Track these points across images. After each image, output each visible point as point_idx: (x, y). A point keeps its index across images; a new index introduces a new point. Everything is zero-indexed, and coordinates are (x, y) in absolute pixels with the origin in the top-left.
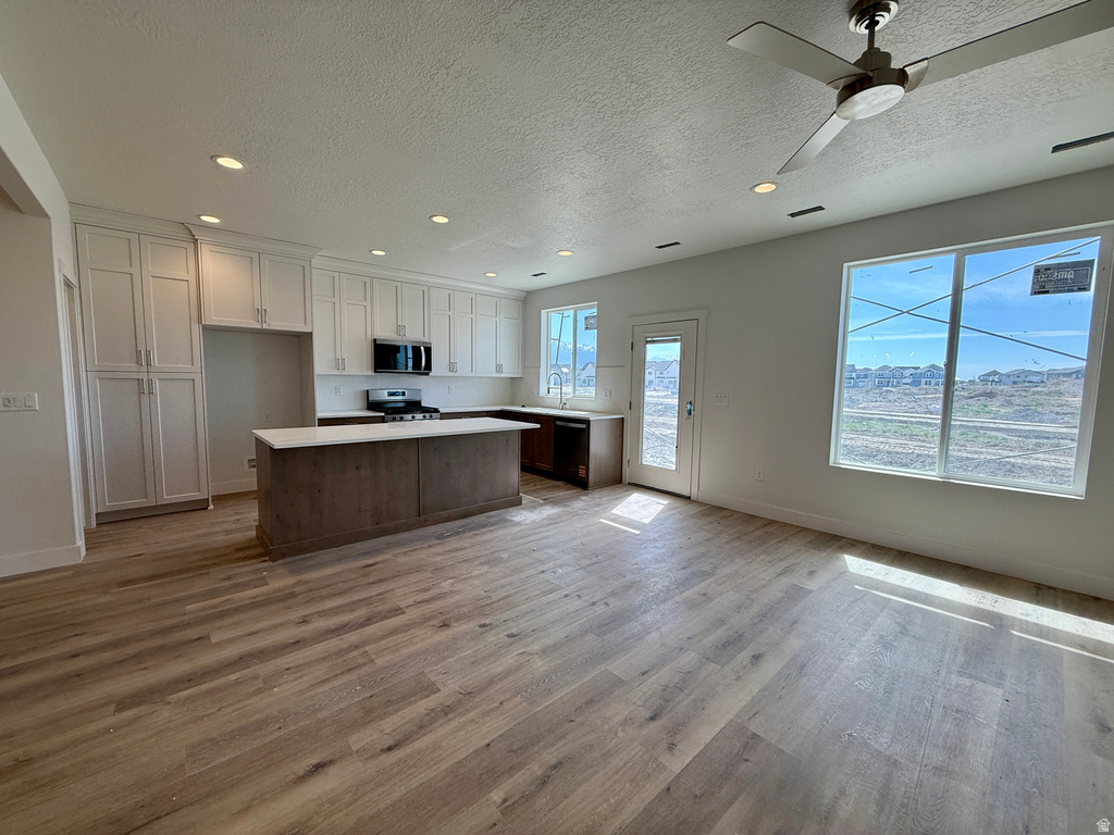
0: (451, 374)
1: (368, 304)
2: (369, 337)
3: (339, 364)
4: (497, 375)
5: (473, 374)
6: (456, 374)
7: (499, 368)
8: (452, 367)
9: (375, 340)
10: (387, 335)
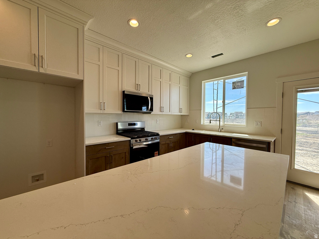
0: (161, 113)
1: (120, 69)
2: (120, 90)
3: (101, 106)
4: (180, 114)
5: (170, 113)
6: (163, 113)
7: (180, 110)
8: (161, 109)
9: (124, 92)
10: (130, 89)
